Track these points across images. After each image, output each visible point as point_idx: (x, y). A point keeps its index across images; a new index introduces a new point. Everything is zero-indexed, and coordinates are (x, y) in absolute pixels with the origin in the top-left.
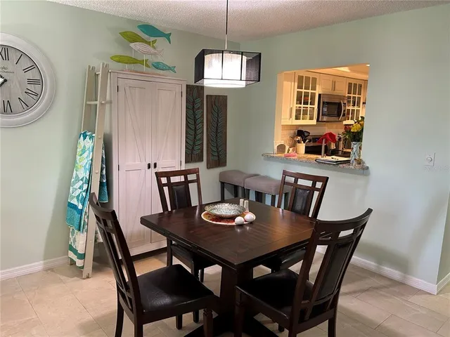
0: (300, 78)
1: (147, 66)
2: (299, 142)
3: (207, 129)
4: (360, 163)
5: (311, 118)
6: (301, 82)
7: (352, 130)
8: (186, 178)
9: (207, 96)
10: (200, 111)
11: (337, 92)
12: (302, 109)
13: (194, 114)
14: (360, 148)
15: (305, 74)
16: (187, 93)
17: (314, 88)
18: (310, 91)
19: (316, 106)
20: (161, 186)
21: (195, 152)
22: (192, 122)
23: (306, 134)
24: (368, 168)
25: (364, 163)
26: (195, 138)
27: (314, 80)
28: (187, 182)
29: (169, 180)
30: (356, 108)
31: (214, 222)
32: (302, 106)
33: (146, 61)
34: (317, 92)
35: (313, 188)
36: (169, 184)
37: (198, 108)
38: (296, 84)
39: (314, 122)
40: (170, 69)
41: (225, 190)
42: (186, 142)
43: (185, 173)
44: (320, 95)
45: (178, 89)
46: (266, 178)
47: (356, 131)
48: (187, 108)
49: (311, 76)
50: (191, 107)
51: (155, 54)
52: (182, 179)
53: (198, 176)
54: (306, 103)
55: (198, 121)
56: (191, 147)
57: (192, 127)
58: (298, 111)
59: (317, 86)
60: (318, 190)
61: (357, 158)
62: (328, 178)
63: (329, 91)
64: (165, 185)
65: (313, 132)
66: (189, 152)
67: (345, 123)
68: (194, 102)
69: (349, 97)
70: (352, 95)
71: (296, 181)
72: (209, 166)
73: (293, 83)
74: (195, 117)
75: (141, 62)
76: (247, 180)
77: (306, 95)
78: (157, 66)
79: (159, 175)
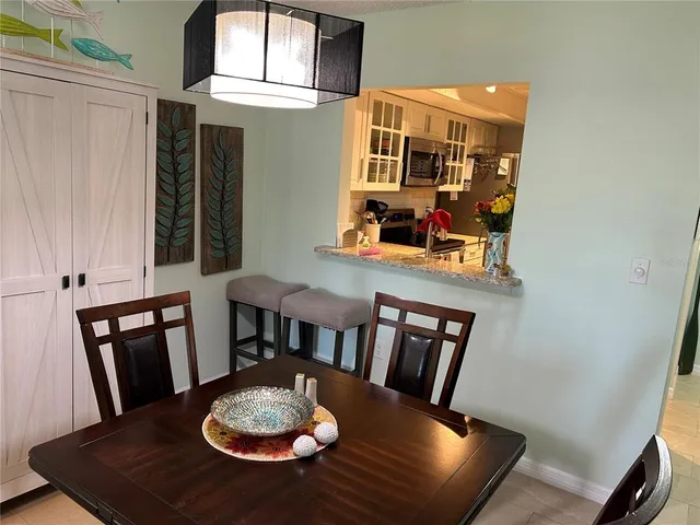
0: (378, 105)
1: (59, 44)
2: (370, 221)
3: (202, 194)
4: (506, 274)
5: (392, 180)
6: (379, 111)
7: (493, 211)
8: (158, 317)
9: (202, 125)
10: (189, 155)
11: (432, 136)
12: (379, 162)
13: (175, 164)
14: (505, 244)
15: (385, 99)
16: (159, 117)
17: (398, 127)
18: (392, 131)
19: (400, 159)
20: (92, 344)
21: (177, 243)
22: (169, 179)
23: (382, 207)
24: (520, 281)
25: (513, 272)
26: (176, 212)
27: (400, 109)
28: (160, 326)
29: (114, 326)
30: (457, 164)
31: (239, 455)
32: (379, 156)
33: (58, 32)
34: (403, 133)
35: (441, 335)
36: (116, 337)
37: (184, 151)
38: (371, 116)
39: (396, 187)
40: (117, 58)
41: (239, 315)
42: (157, 221)
43: (155, 305)
44: (407, 139)
45: (138, 106)
46: (321, 294)
47: (500, 211)
48: (158, 149)
49: (395, 102)
50: (167, 147)
51: (80, 20)
52: (148, 319)
53: (188, 311)
54: (385, 152)
55: (182, 179)
56: (166, 233)
57: (171, 190)
58: (372, 167)
59: (403, 122)
60: (451, 338)
61: (499, 262)
62: (474, 315)
63: (421, 134)
64: (104, 340)
65: (393, 204)
66: (164, 243)
67: (441, 189)
68: (173, 137)
69: (449, 145)
70: (453, 142)
71: (403, 316)
72: (207, 270)
73: (365, 114)
74: (175, 169)
75: (44, 35)
76: (286, 300)
77: (386, 137)
78: (86, 49)
79: (86, 317)
